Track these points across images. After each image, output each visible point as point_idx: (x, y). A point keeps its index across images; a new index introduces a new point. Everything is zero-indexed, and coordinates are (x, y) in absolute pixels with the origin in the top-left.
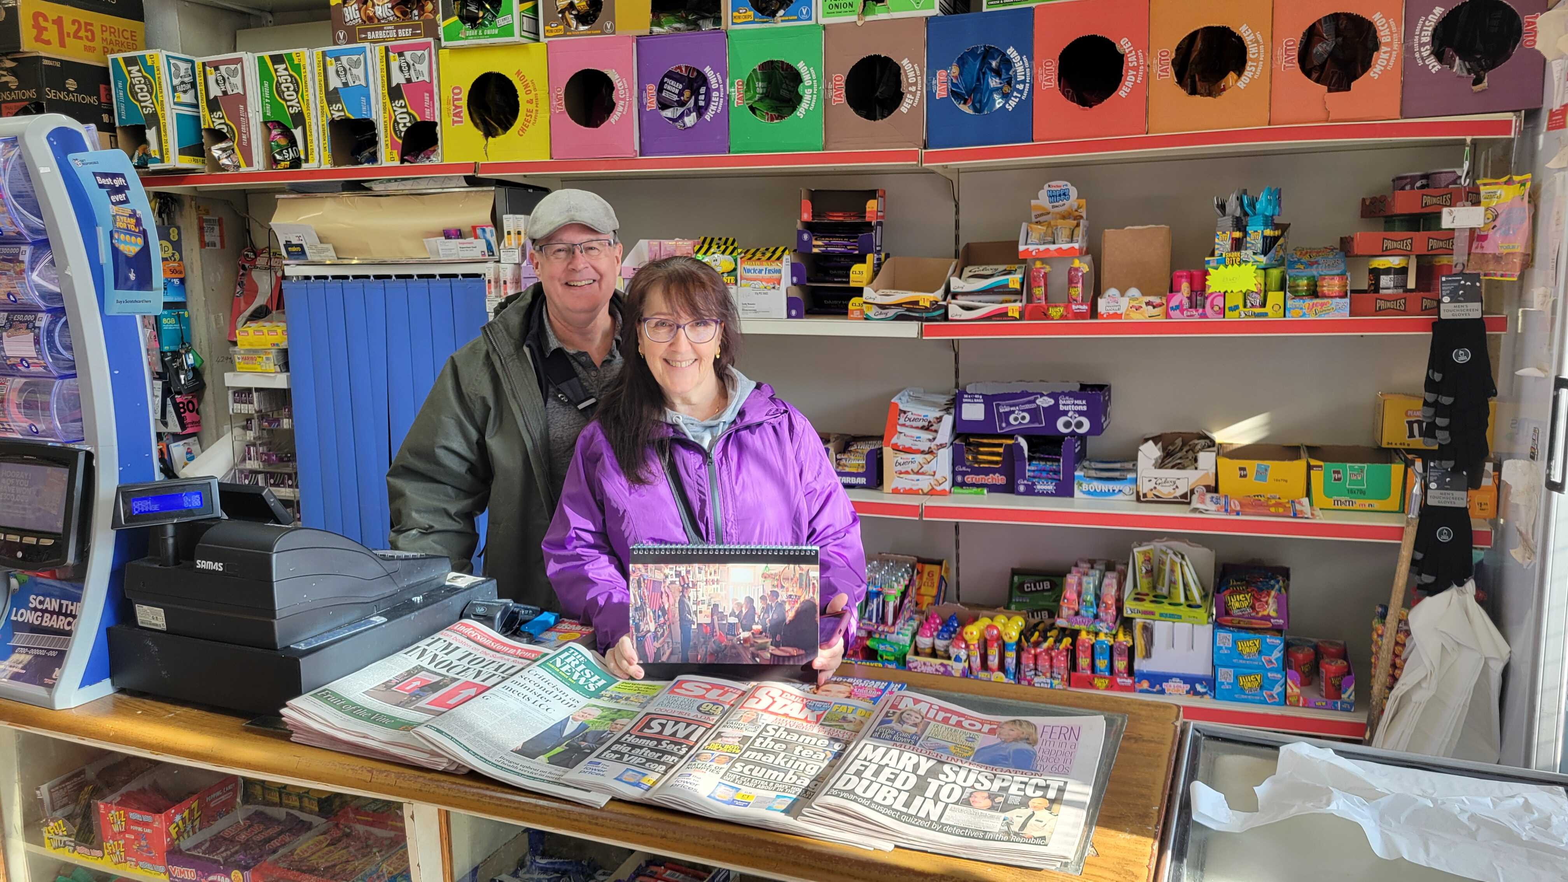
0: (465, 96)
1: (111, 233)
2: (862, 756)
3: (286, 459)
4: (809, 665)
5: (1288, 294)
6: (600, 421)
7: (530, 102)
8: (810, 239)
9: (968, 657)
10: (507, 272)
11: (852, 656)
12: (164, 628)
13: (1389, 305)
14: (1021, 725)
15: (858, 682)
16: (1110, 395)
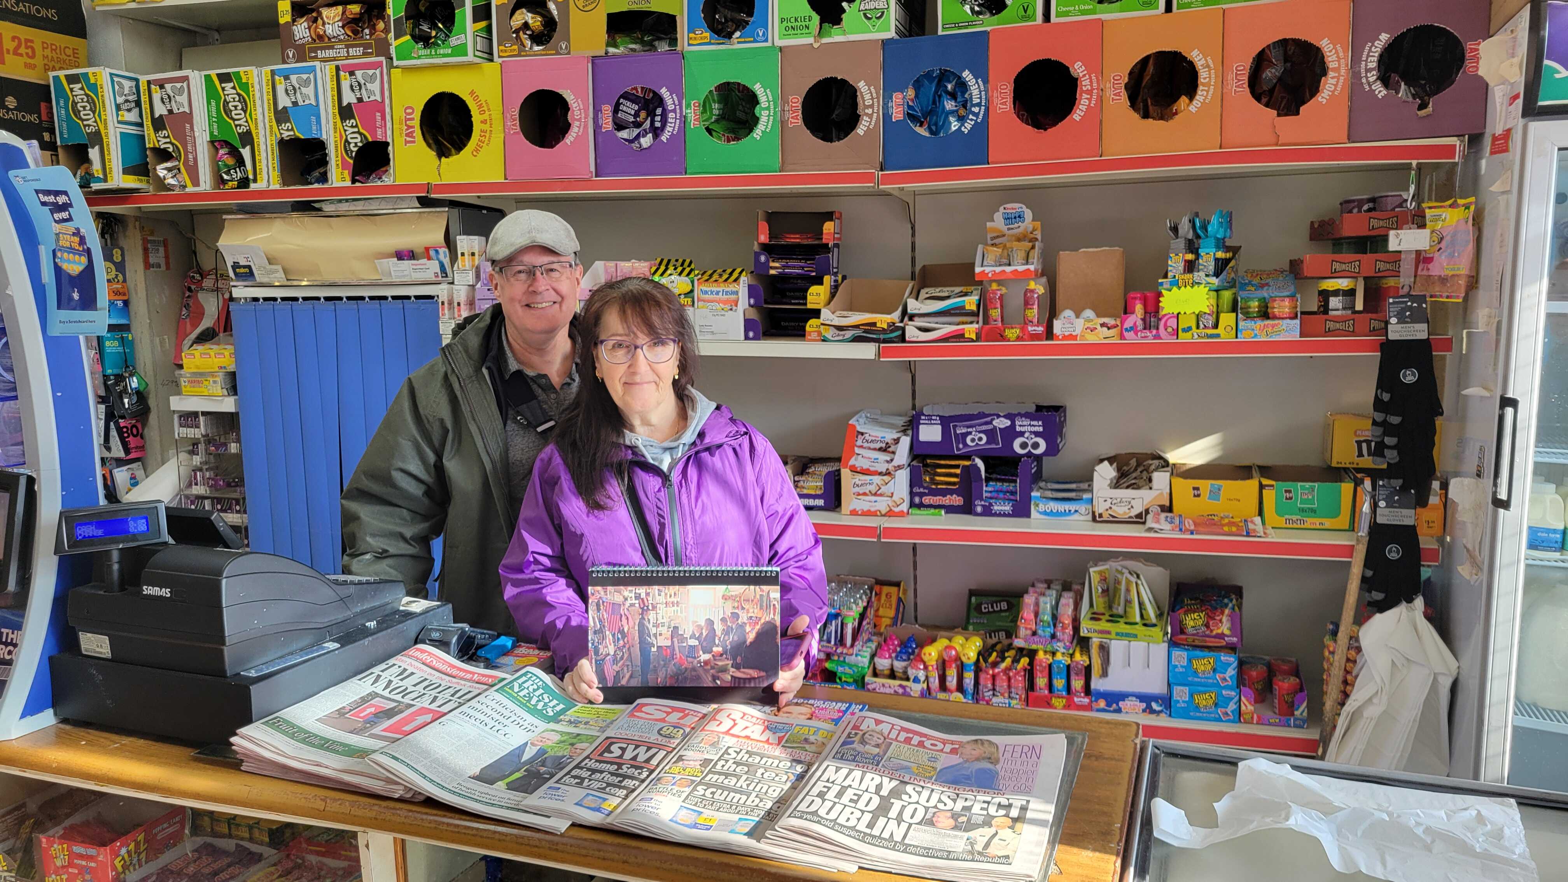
0: (417, 115)
1: (54, 251)
2: (824, 778)
3: (233, 484)
4: (770, 687)
5: (1240, 316)
6: (557, 443)
7: (484, 122)
8: (767, 261)
9: (927, 677)
10: (461, 294)
11: (811, 678)
12: (109, 656)
13: (1338, 326)
14: (982, 744)
15: (819, 703)
16: (1065, 416)
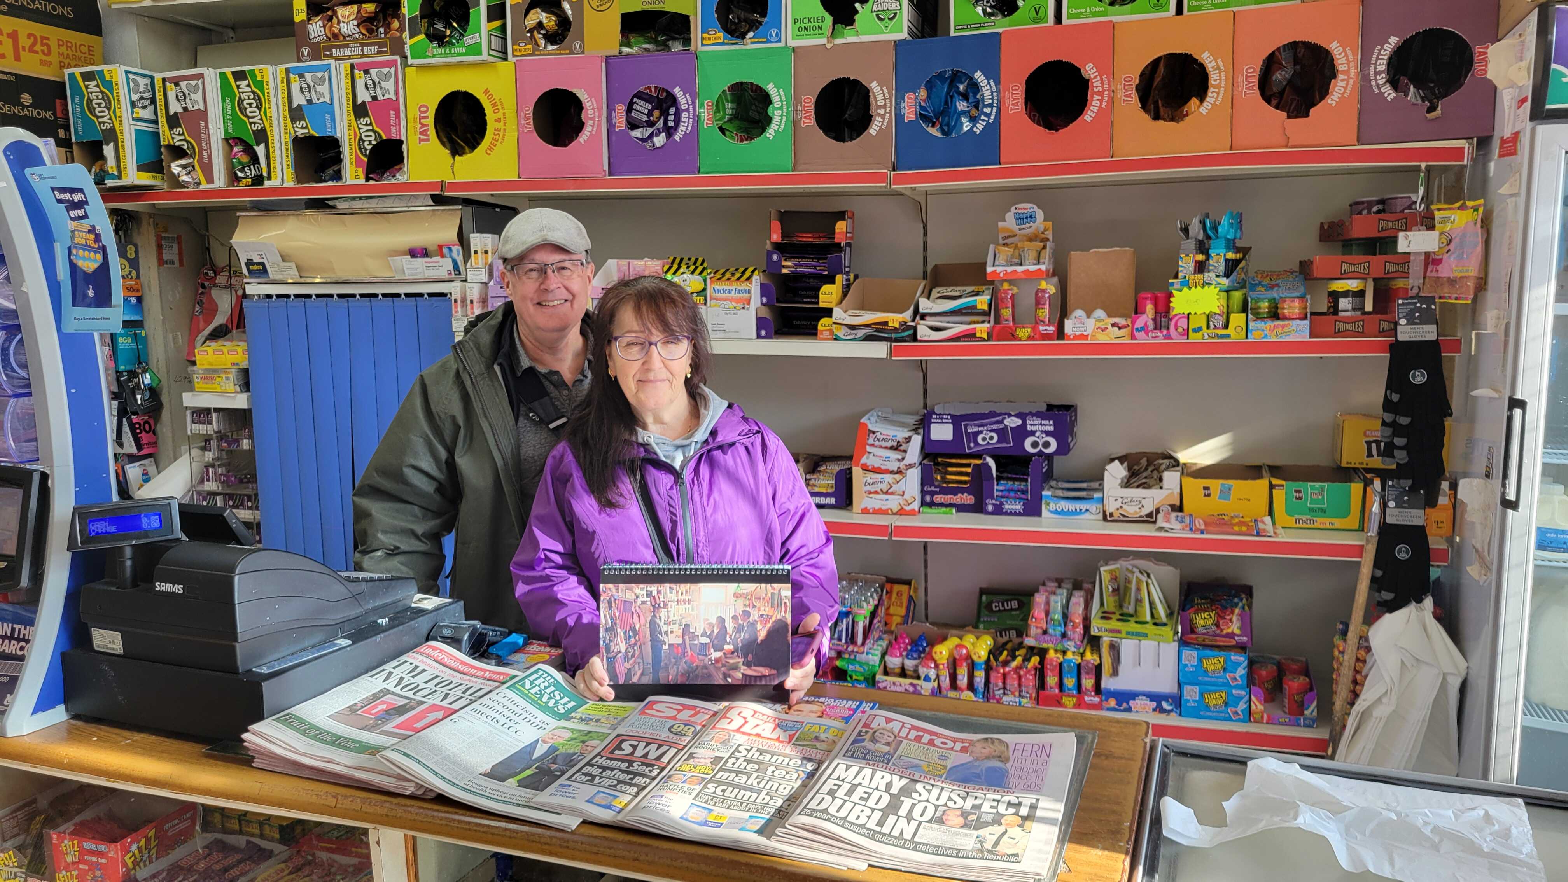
0: (431, 114)
1: (69, 249)
2: (835, 776)
3: (245, 480)
4: (781, 686)
5: (1250, 316)
6: (569, 441)
7: (498, 120)
8: (780, 260)
9: (938, 676)
10: (474, 291)
11: (822, 676)
12: (121, 652)
13: (1347, 327)
14: (993, 742)
15: (830, 701)
16: (1076, 415)
